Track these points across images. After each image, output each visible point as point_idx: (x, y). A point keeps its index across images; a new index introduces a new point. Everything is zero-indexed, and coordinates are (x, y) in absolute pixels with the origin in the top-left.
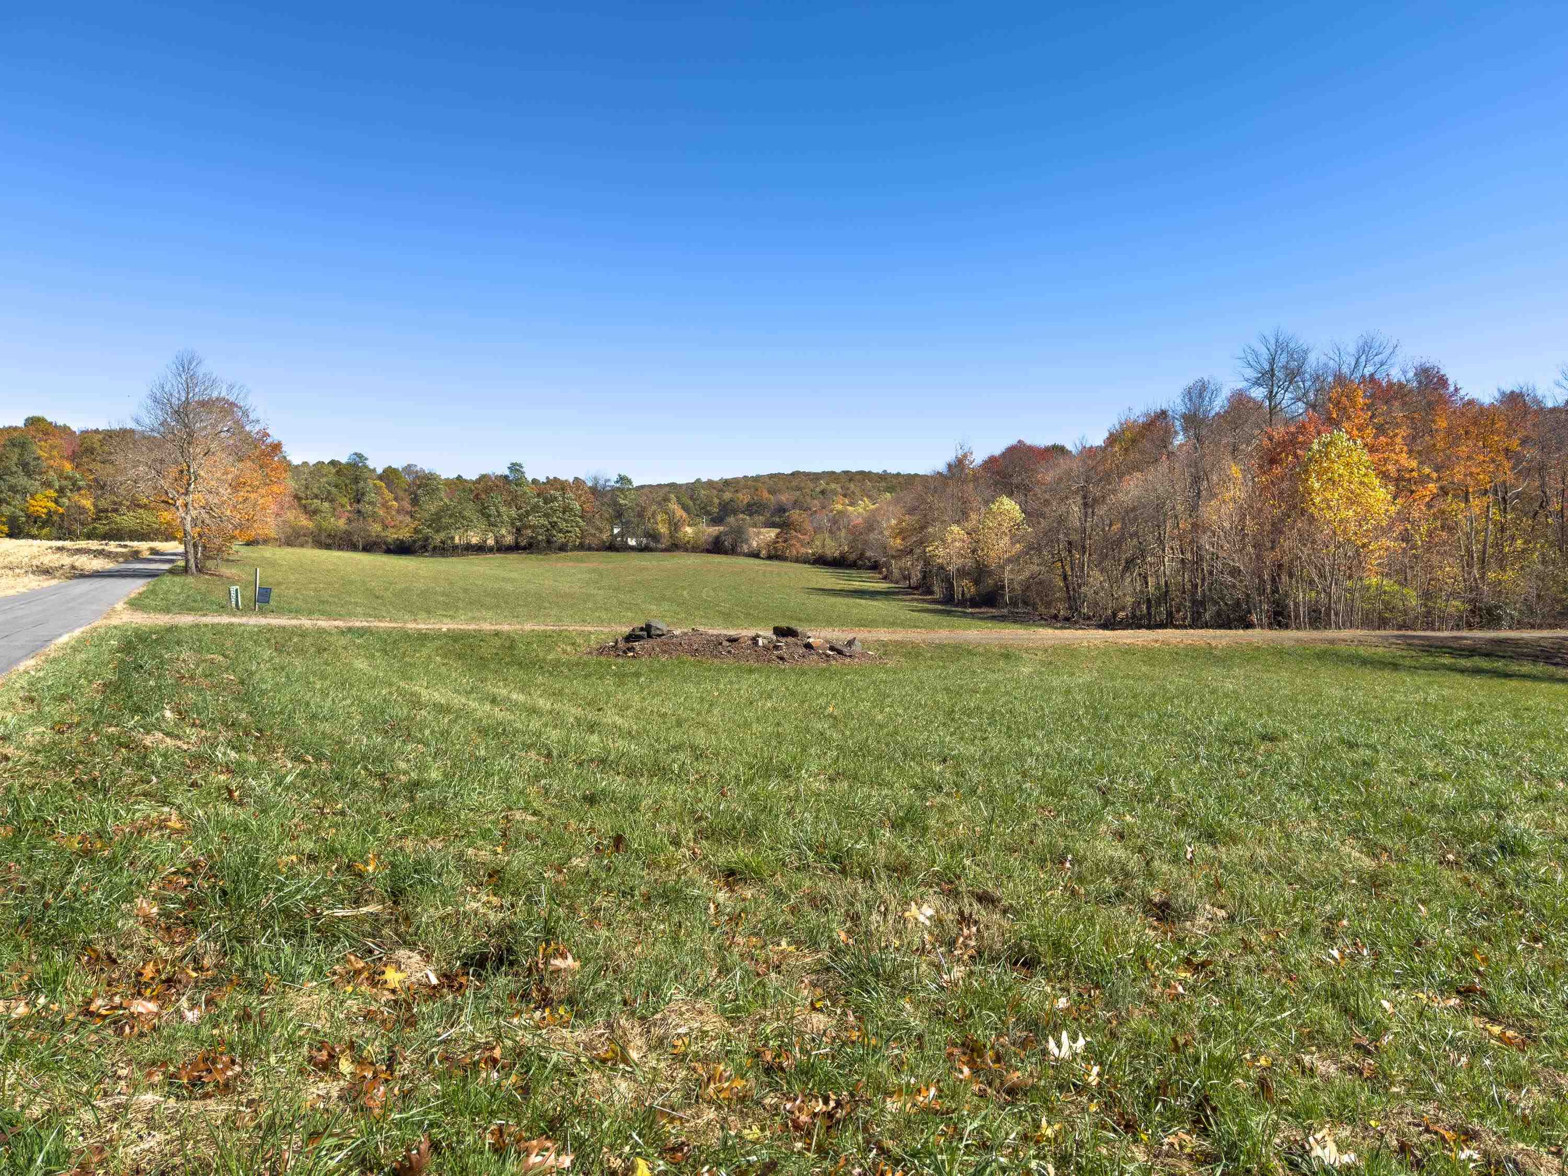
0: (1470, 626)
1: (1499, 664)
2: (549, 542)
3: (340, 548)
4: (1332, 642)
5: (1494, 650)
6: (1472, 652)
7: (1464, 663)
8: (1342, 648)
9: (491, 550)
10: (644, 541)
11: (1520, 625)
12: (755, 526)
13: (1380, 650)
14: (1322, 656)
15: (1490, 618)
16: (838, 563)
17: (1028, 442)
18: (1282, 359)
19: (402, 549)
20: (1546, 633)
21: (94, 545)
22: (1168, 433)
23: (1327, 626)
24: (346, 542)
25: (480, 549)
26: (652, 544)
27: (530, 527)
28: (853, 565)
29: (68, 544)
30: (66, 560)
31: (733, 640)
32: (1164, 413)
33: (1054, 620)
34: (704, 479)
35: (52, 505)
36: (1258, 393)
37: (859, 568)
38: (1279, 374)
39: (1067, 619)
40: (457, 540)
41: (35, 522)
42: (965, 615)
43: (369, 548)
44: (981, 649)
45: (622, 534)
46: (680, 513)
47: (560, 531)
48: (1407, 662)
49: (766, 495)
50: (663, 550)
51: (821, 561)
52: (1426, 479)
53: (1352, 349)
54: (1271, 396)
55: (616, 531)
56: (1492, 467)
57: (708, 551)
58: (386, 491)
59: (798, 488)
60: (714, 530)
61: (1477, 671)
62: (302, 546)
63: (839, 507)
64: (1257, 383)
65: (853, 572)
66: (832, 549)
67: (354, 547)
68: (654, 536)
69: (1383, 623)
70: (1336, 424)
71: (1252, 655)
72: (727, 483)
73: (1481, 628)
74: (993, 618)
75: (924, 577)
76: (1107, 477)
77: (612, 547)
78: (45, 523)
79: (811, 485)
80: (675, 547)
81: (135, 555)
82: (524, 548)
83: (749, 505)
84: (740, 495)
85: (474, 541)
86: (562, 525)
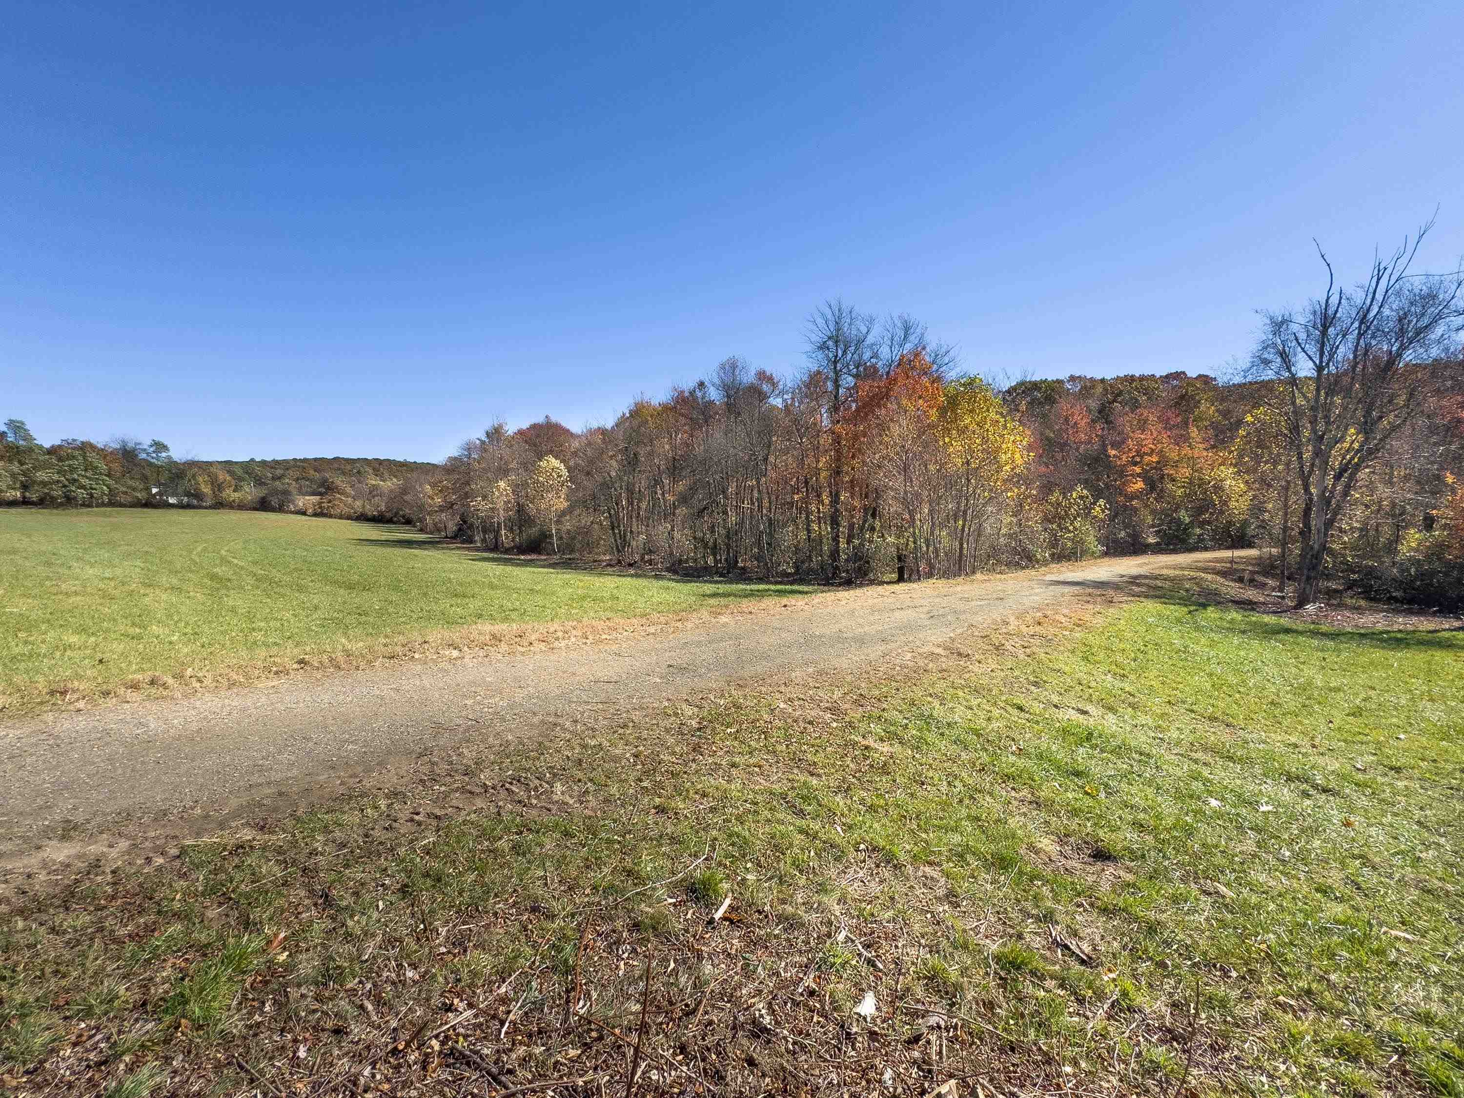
2: (67, 498)
10: (186, 499)
12: (299, 493)
16: (378, 519)
26: (195, 502)
27: (41, 482)
28: (390, 521)
32: (703, 384)
37: (394, 523)
45: (159, 493)
46: (227, 481)
47: (83, 487)
50: (206, 508)
51: (362, 518)
55: (154, 490)
57: (255, 509)
63: (373, 482)
65: (393, 526)
68: (199, 496)
75: (463, 528)
77: (149, 504)
80: (219, 505)
82: (35, 504)
86: (84, 481)
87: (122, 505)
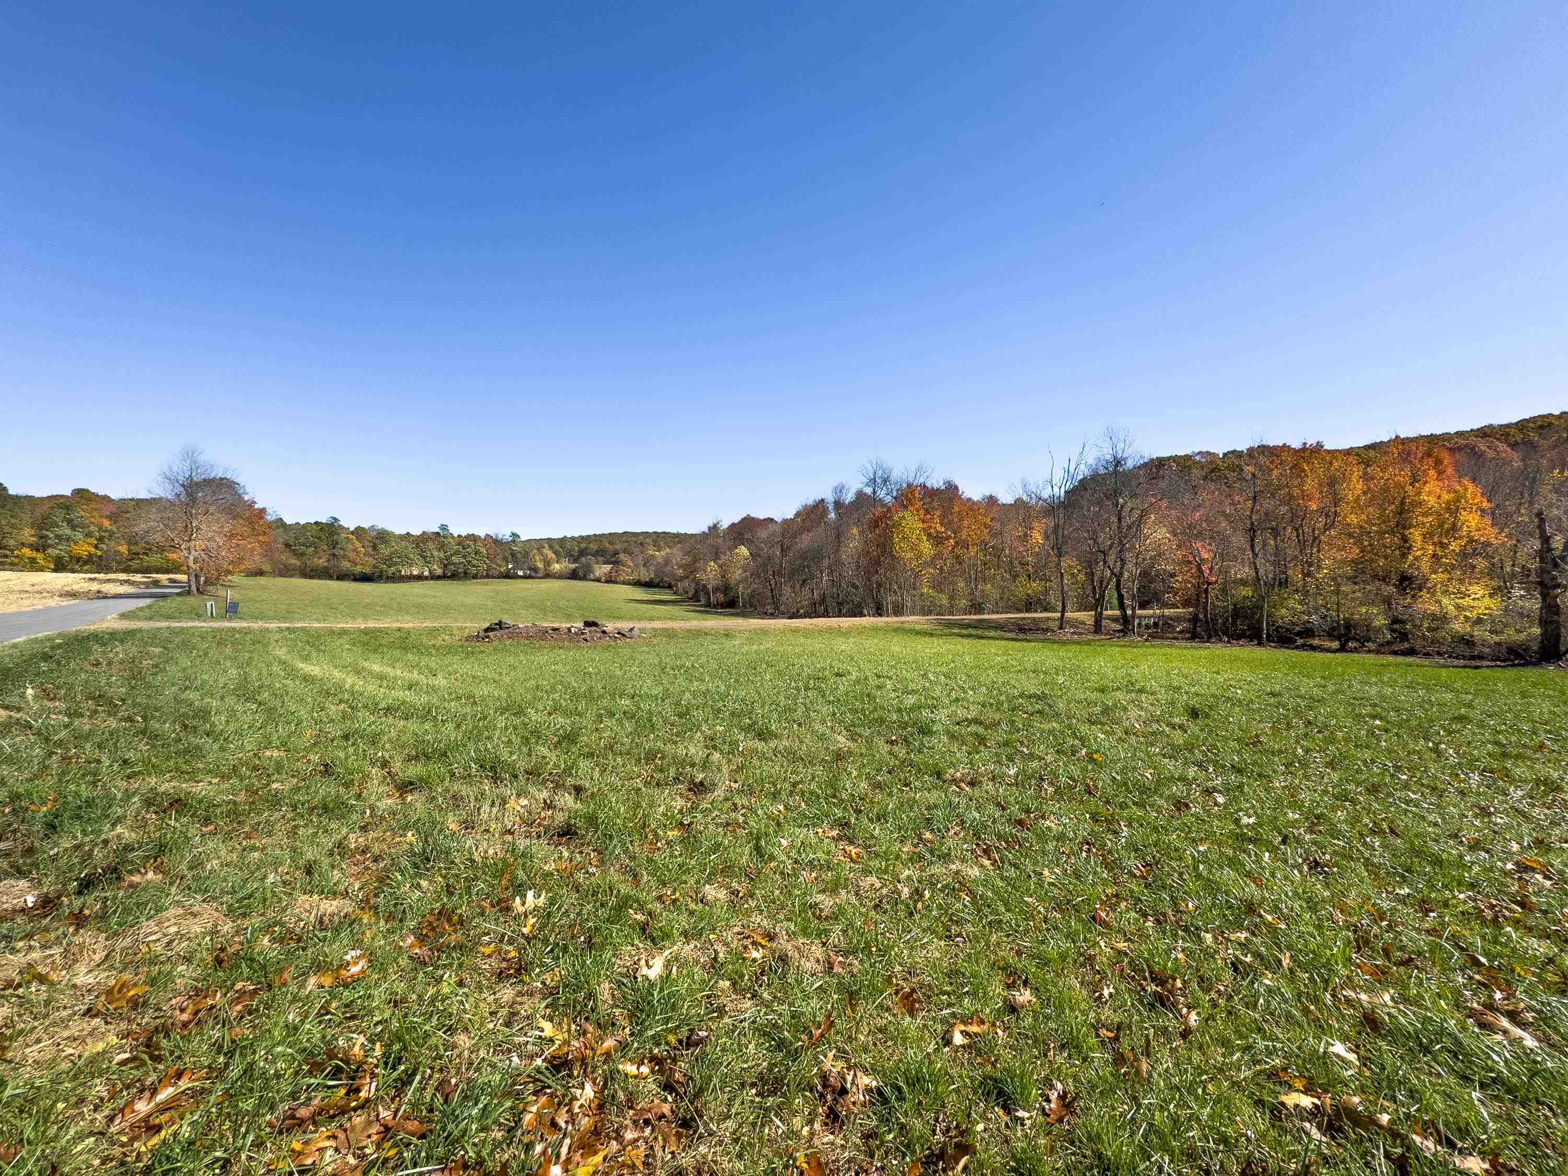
0: (970, 614)
1: (979, 632)
2: (465, 573)
3: (320, 578)
4: (902, 623)
5: (978, 625)
6: (969, 626)
7: (964, 632)
8: (907, 626)
9: (426, 578)
10: (528, 572)
11: (993, 612)
12: (597, 563)
13: (925, 626)
14: (896, 630)
15: (977, 608)
16: (648, 585)
17: (753, 515)
18: (880, 473)
19: (365, 578)
20: (1003, 616)
21: (123, 576)
22: (825, 511)
23: (902, 614)
24: (325, 574)
25: (420, 578)
26: (533, 574)
27: (453, 564)
28: (657, 586)
29: (101, 576)
30: (95, 587)
31: (554, 629)
32: (823, 500)
33: (765, 615)
34: (569, 536)
35: (93, 550)
36: (869, 491)
37: (661, 587)
38: (879, 481)
39: (772, 614)
40: (403, 573)
41: (78, 562)
42: (716, 613)
43: (342, 577)
44: (713, 632)
45: (513, 568)
46: (551, 555)
47: (474, 566)
48: (939, 632)
49: (608, 545)
50: (540, 578)
51: (638, 584)
52: (948, 538)
53: (913, 469)
54: (874, 493)
55: (510, 566)
56: (979, 532)
57: (569, 578)
58: (356, 542)
59: (626, 542)
60: (573, 566)
61: (969, 636)
62: (291, 576)
63: (651, 552)
64: (867, 485)
65: (657, 590)
66: (645, 576)
67: (331, 578)
68: (535, 570)
69: (930, 613)
70: (906, 507)
71: (861, 631)
72: (582, 537)
73: (975, 614)
74: (732, 615)
75: (696, 592)
76: (794, 536)
77: (508, 576)
78: (86, 563)
79: (634, 539)
80: (548, 576)
81: (156, 583)
82: (449, 577)
83: (597, 551)
84: (592, 546)
85: (415, 573)
86: (475, 562)
87: (493, 577)
